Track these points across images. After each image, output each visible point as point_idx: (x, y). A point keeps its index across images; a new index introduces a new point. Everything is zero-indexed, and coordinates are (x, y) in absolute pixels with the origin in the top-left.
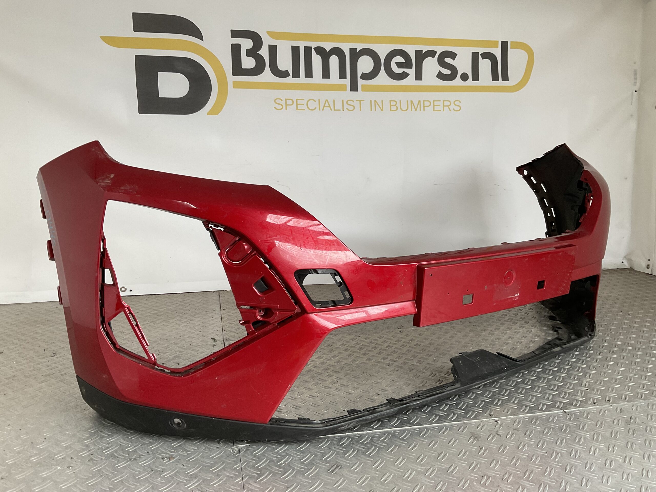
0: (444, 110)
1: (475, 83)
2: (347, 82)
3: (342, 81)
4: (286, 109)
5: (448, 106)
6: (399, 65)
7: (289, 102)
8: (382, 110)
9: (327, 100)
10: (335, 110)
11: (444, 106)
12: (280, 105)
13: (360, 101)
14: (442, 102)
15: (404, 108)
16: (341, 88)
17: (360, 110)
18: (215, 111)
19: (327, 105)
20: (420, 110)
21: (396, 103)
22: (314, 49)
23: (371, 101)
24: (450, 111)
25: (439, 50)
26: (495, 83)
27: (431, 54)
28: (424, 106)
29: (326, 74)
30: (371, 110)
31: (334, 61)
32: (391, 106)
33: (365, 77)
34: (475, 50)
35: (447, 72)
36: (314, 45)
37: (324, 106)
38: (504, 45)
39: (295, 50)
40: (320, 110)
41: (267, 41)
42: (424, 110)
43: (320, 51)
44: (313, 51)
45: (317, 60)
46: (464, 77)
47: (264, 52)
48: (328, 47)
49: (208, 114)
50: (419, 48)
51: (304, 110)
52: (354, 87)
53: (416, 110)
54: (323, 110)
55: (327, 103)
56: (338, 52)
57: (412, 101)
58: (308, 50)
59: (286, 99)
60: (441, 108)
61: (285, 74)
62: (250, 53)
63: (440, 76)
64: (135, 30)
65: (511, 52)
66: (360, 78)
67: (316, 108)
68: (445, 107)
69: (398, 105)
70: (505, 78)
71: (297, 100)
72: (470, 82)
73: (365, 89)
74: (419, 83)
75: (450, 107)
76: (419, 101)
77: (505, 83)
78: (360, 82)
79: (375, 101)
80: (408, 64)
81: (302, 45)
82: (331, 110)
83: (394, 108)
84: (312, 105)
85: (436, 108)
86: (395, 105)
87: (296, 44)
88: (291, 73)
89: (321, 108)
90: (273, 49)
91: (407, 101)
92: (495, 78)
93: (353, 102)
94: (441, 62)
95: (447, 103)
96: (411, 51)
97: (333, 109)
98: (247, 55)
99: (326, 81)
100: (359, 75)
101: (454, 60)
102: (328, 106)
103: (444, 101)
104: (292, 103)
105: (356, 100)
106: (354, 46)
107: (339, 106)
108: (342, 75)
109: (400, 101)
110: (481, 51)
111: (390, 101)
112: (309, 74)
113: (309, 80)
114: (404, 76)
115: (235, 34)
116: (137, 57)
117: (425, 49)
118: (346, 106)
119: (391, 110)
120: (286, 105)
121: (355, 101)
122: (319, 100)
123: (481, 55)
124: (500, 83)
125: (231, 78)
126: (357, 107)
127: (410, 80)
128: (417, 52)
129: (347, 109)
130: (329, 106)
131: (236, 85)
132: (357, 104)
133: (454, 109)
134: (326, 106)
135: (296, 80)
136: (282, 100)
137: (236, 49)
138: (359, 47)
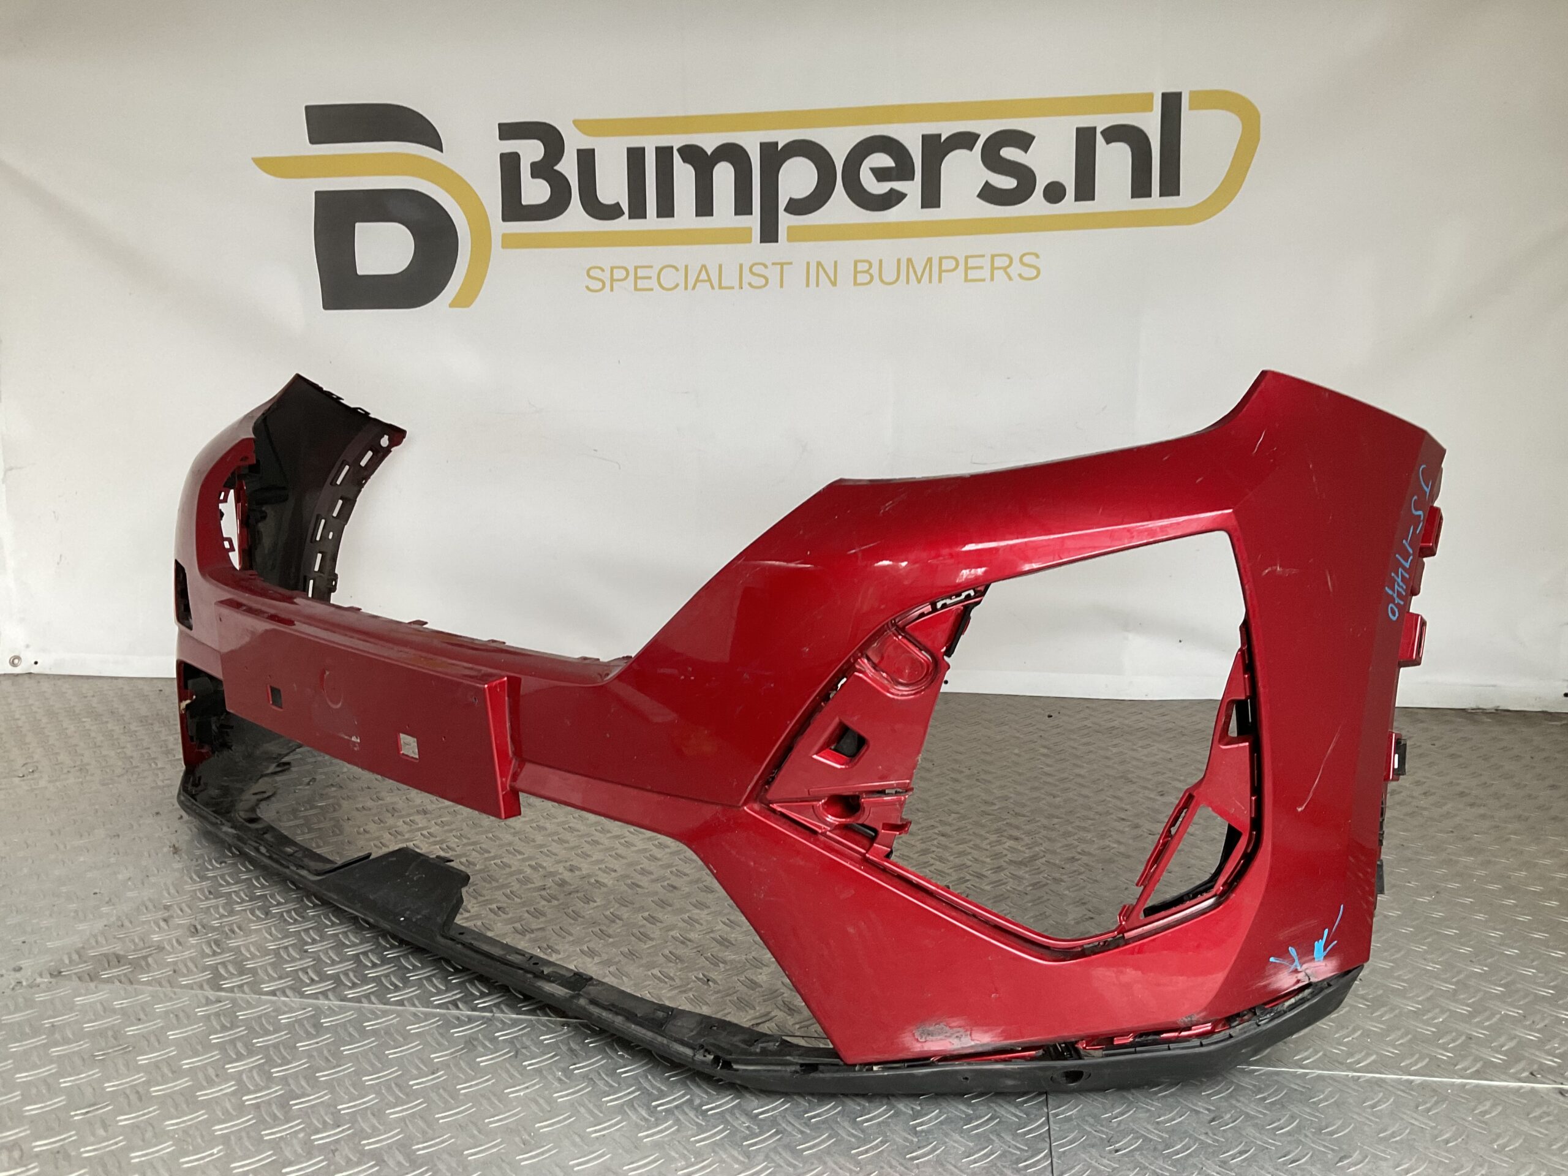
0: (992, 279)
1: (1085, 206)
2: (754, 221)
3: (744, 221)
4: (612, 290)
5: (1005, 269)
6: (881, 174)
7: (619, 274)
8: (834, 284)
9: (704, 266)
10: (720, 287)
11: (993, 268)
12: (598, 282)
13: (782, 265)
14: (989, 258)
15: (889, 276)
16: (739, 236)
17: (782, 286)
18: (464, 300)
19: (703, 276)
20: (930, 281)
21: (870, 267)
22: (679, 150)
23: (808, 263)
24: (1010, 278)
25: (985, 129)
26: (1142, 203)
27: (965, 140)
28: (941, 271)
29: (704, 206)
30: (808, 285)
31: (724, 175)
32: (856, 272)
33: (798, 207)
34: (1085, 121)
35: (1007, 183)
36: (677, 141)
37: (697, 280)
38: (1171, 104)
39: (636, 157)
40: (686, 288)
41: (574, 142)
42: (940, 281)
43: (691, 154)
44: (677, 157)
45: (684, 175)
46: (1055, 192)
47: (568, 167)
48: (709, 143)
49: (451, 305)
50: (931, 129)
51: (652, 290)
52: (769, 233)
53: (919, 281)
54: (694, 288)
55: (704, 272)
56: (733, 153)
57: (909, 261)
58: (664, 155)
59: (612, 269)
60: (985, 273)
61: (612, 212)
62: (538, 170)
63: (989, 194)
64: (313, 141)
65: (1189, 119)
66: (786, 210)
67: (677, 285)
68: (995, 271)
69: (875, 271)
70: (1170, 186)
71: (636, 268)
72: (1069, 204)
73: (795, 235)
74: (931, 214)
75: (1008, 270)
76: (930, 260)
77: (1170, 202)
78: (785, 220)
79: (819, 264)
80: (903, 170)
81: (650, 144)
82: (713, 288)
83: (863, 278)
84: (670, 278)
85: (972, 274)
86: (867, 272)
87: (636, 142)
88: (625, 207)
89: (690, 286)
90: (586, 158)
91: (899, 261)
92: (1141, 188)
93: (766, 266)
94: (992, 159)
95: (1000, 262)
96: (911, 138)
97: (716, 285)
98: (533, 176)
99: (705, 222)
100: (782, 203)
101: (1026, 152)
102: (706, 278)
103: (993, 257)
104: (625, 273)
105: (773, 264)
106: (769, 136)
107: (730, 279)
108: (743, 206)
109: (881, 261)
110: (1102, 122)
111: (856, 263)
112: (666, 209)
113: (666, 223)
114: (893, 199)
115: (508, 131)
116: (318, 194)
117: (946, 129)
118: (747, 277)
119: (855, 284)
120: (612, 280)
121: (769, 264)
122: (686, 267)
123: (1102, 133)
124: (1156, 201)
125: (499, 228)
126: (774, 279)
127: (910, 209)
128: (926, 139)
129: (750, 284)
130: (709, 280)
131: (509, 242)
132: (773, 273)
133: (1020, 275)
134: (700, 278)
135: (637, 224)
136: (603, 270)
137: (510, 164)
138: (783, 138)
